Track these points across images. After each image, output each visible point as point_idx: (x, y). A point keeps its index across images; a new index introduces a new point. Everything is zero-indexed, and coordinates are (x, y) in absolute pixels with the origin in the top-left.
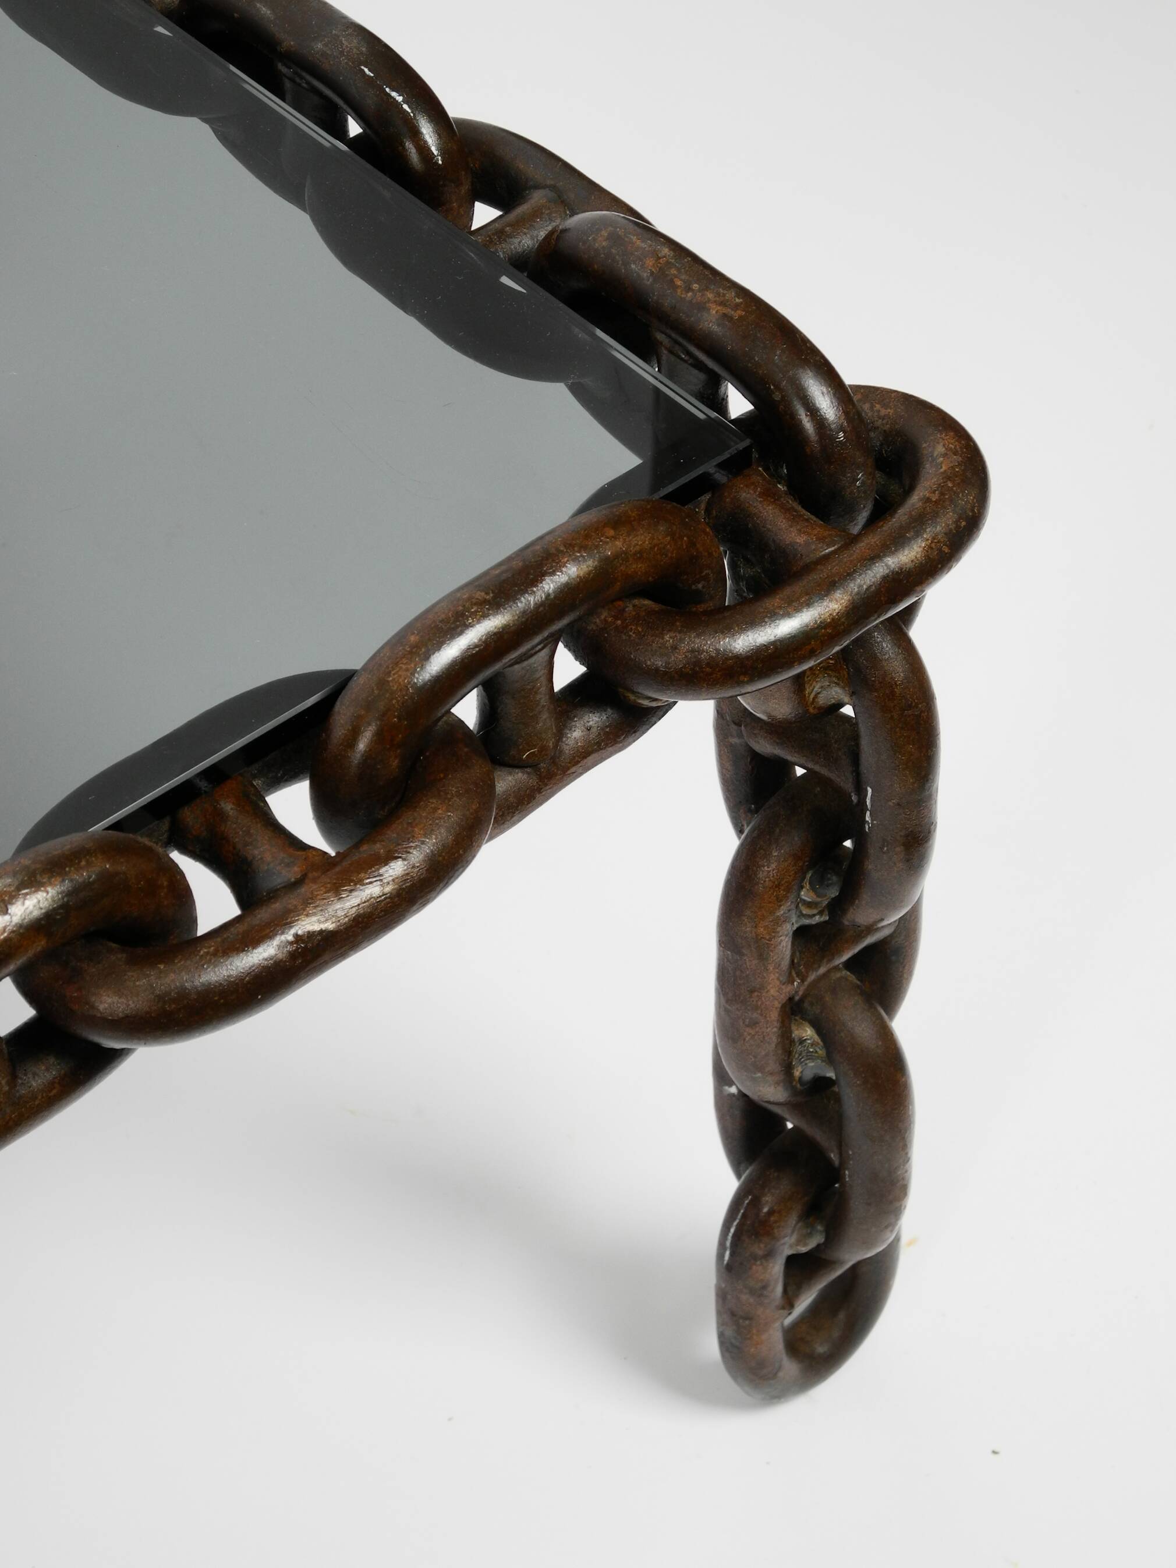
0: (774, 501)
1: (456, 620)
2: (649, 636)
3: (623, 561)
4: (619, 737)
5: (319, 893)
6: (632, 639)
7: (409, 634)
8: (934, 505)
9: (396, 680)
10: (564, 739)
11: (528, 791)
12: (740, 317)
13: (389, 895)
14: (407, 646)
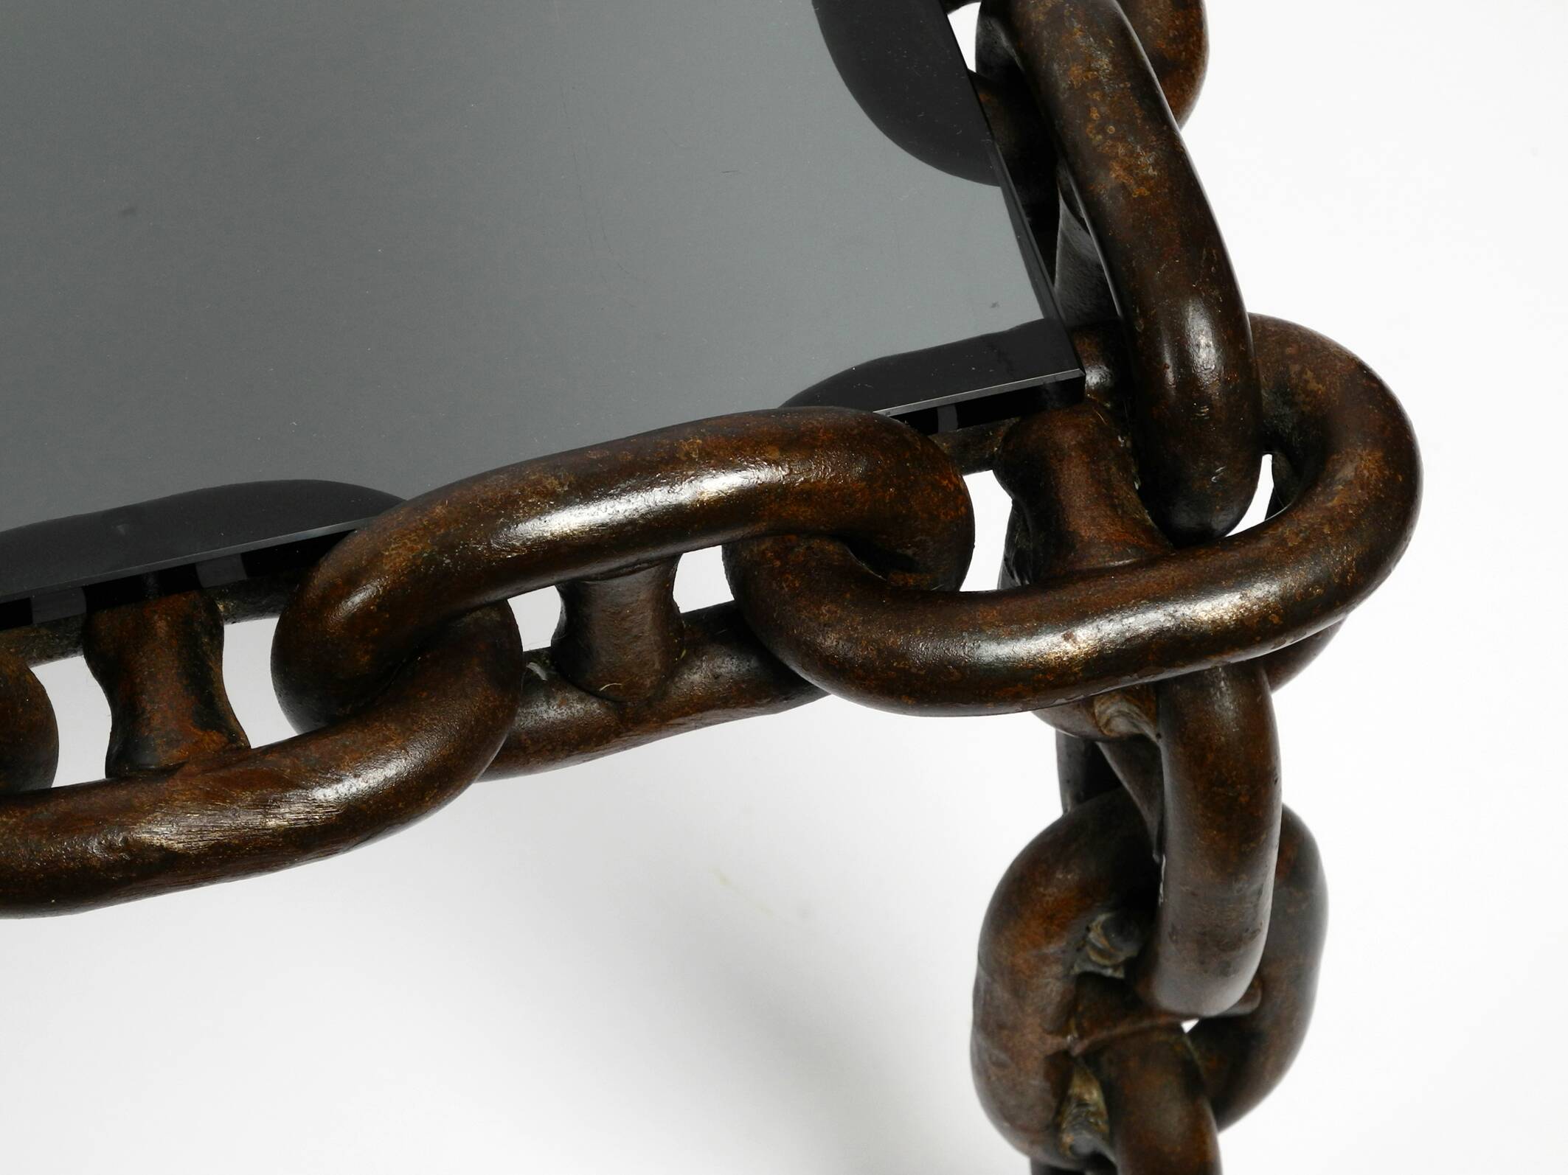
0: (1088, 463)
1: (504, 506)
2: (803, 599)
3: (776, 498)
4: (759, 699)
5: (180, 797)
6: (783, 592)
7: (439, 501)
8: (1285, 552)
9: (393, 557)
10: (677, 679)
11: (600, 730)
12: (1141, 197)
13: (271, 831)
14: (426, 518)
